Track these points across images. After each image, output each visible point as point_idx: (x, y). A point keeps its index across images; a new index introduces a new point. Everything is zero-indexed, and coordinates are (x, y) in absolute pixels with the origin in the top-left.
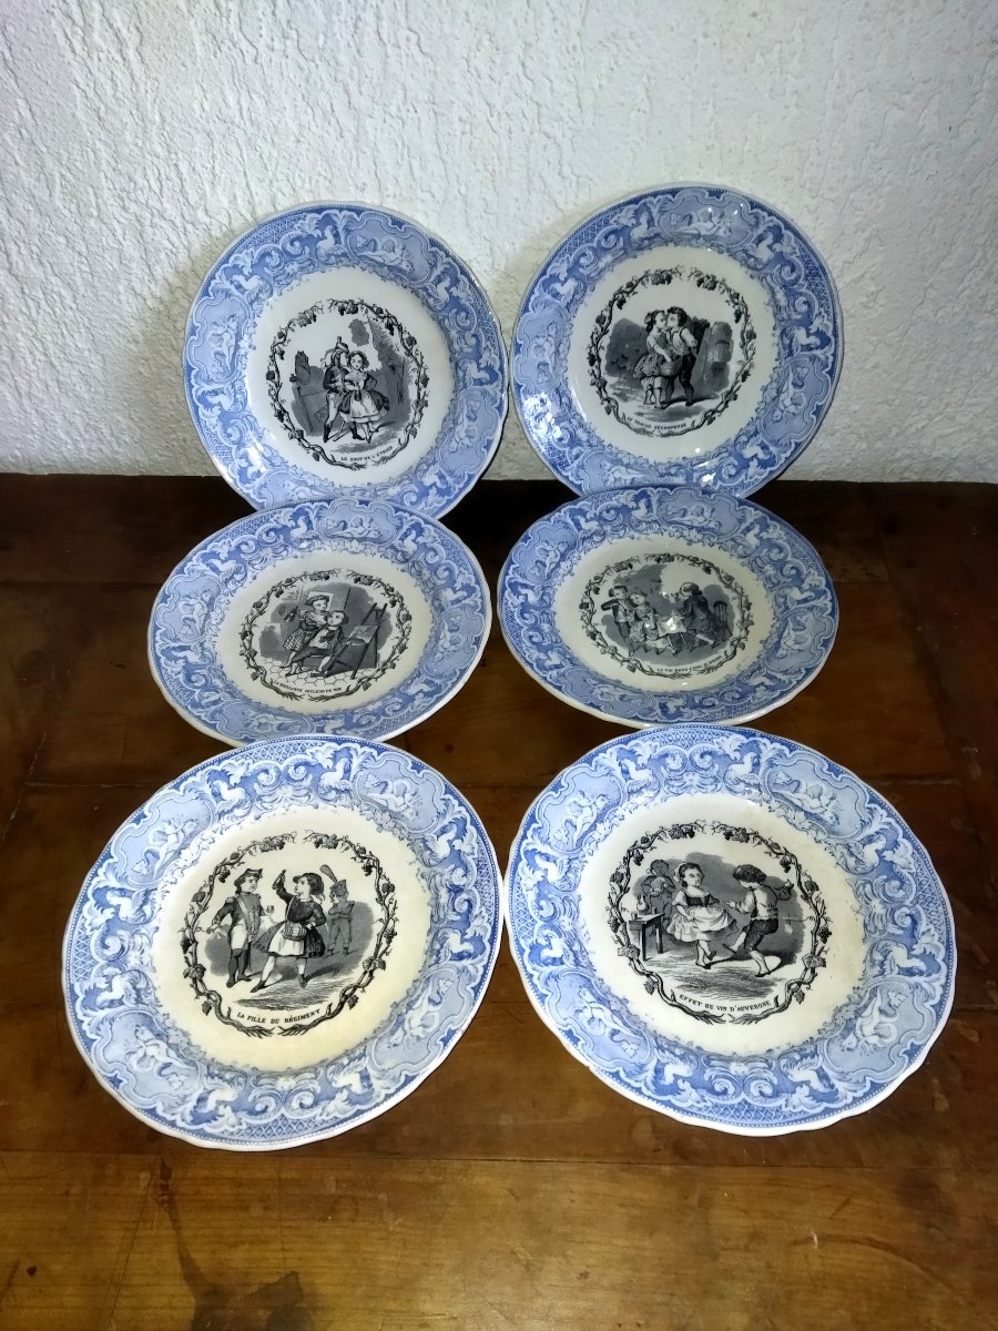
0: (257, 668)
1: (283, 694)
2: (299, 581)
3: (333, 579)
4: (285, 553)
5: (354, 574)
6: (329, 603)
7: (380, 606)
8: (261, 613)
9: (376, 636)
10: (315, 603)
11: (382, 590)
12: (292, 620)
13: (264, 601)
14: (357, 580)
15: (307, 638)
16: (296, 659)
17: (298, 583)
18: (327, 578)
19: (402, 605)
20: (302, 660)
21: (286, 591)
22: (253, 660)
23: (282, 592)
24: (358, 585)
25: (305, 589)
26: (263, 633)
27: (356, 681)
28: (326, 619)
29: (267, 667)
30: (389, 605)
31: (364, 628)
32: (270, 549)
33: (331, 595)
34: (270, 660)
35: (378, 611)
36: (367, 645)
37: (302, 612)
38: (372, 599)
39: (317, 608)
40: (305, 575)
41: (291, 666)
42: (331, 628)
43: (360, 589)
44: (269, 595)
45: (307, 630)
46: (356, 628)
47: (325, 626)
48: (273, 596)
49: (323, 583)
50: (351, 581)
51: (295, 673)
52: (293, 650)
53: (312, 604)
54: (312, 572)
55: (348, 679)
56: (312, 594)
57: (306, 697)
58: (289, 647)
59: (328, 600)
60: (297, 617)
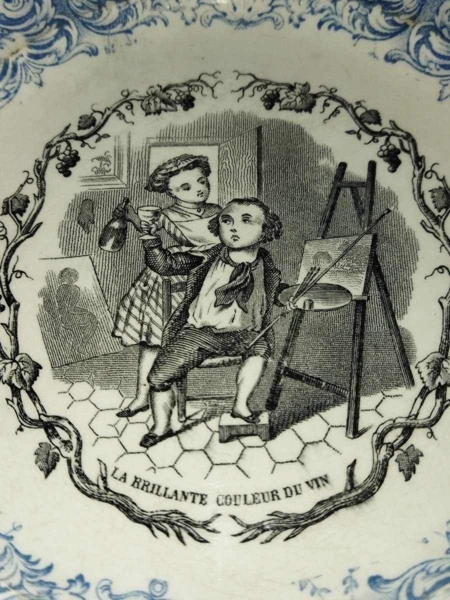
0: (50, 426)
1: (150, 522)
2: (114, 118)
3: (204, 106)
4: (61, 44)
5: (257, 83)
6: (213, 178)
7: (358, 171)
8: (29, 230)
9: (375, 268)
10: (175, 183)
11: (345, 120)
12: (119, 243)
13: (31, 190)
14: (271, 101)
15: (178, 299)
16: (161, 376)
17: (113, 126)
18: (188, 103)
19: (419, 161)
20: (180, 379)
21: (84, 153)
22: (33, 395)
23: (74, 159)
24: (276, 114)
25: (138, 143)
26: (45, 295)
27: (366, 441)
28: (215, 229)
29: (79, 416)
30: (383, 167)
31: (333, 247)
32: (19, 37)
33: (211, 153)
34: (81, 389)
35: (354, 187)
36: (361, 305)
37: (145, 215)
38: (326, 152)
39: (182, 195)
40: (127, 100)
41: (149, 405)
42: (239, 257)
43: (284, 124)
44: (40, 171)
45: (170, 271)
46: (311, 249)
47: (221, 253)
48: (52, 174)
49: (180, 118)
50: (253, 106)
51: (169, 434)
52: (144, 345)
53: (164, 189)
54: (143, 92)
55: (339, 437)
56: (160, 156)
57: (226, 526)
58: (131, 336)
59: (207, 171)
60: (131, 231)
